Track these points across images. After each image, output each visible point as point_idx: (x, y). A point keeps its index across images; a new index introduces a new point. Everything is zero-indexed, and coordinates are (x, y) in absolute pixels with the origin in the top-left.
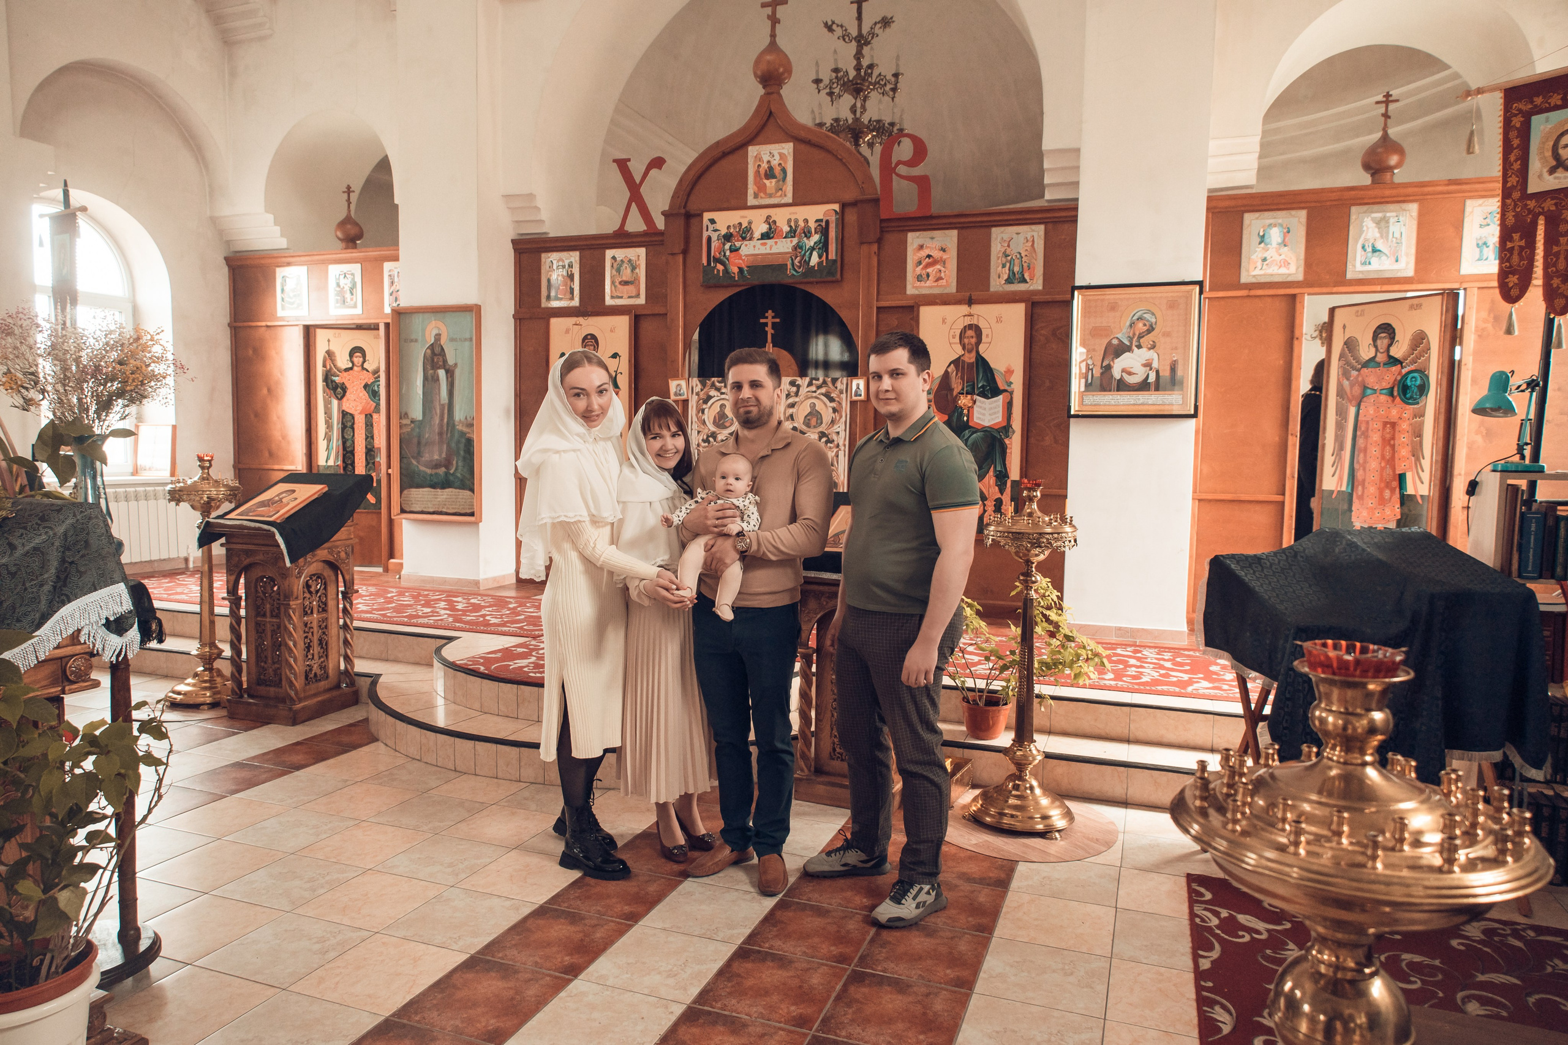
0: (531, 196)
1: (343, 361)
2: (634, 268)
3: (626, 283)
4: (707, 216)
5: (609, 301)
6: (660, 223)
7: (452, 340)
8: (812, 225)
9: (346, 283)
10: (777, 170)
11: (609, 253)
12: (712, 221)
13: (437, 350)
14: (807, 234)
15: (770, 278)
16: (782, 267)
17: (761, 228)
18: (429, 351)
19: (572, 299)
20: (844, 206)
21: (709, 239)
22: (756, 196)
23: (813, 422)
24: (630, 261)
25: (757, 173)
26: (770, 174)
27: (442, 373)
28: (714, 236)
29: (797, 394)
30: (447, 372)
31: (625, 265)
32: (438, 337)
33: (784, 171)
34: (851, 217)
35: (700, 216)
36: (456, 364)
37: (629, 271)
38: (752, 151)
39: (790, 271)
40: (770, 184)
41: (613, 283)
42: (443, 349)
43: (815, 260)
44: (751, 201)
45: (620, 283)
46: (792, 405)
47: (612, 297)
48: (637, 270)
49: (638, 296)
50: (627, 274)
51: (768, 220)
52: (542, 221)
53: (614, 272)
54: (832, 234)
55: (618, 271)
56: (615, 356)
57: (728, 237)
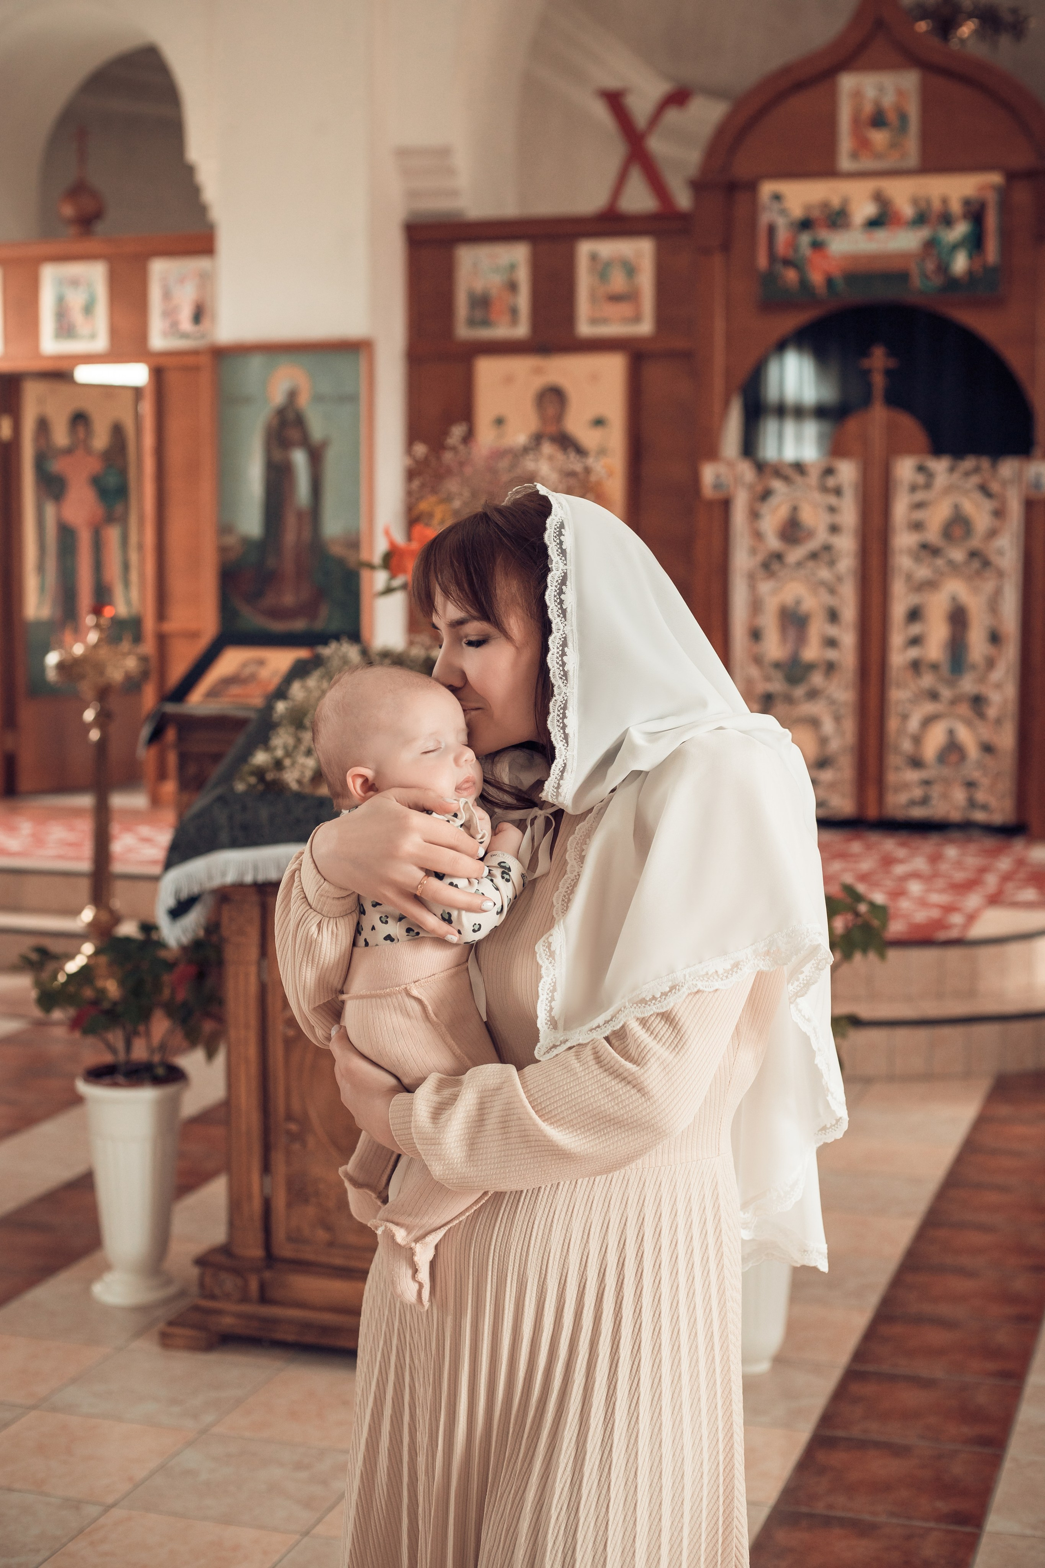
0: (444, 152)
1: (61, 437)
2: (631, 274)
3: (615, 298)
4: (767, 189)
5: (585, 329)
6: (683, 200)
7: (318, 398)
8: (956, 207)
10: (892, 117)
11: (585, 248)
12: (777, 197)
14: (947, 220)
15: (883, 294)
16: (903, 277)
17: (863, 210)
19: (516, 323)
20: (1012, 176)
21: (771, 230)
22: (855, 155)
23: (958, 531)
24: (626, 260)
25: (856, 121)
26: (878, 120)
27: (299, 458)
28: (781, 223)
29: (928, 486)
30: (308, 453)
31: (615, 268)
32: (292, 395)
33: (903, 118)
34: (1023, 195)
35: (752, 187)
36: (326, 440)
37: (623, 278)
38: (847, 82)
39: (917, 282)
40: (879, 138)
41: (592, 297)
42: (301, 415)
43: (960, 263)
44: (845, 163)
45: (606, 297)
46: (919, 506)
47: (595, 322)
48: (638, 277)
49: (639, 320)
50: (618, 282)
51: (880, 198)
52: (454, 193)
53: (595, 280)
54: (991, 221)
55: (603, 277)
56: (599, 422)
57: (806, 224)
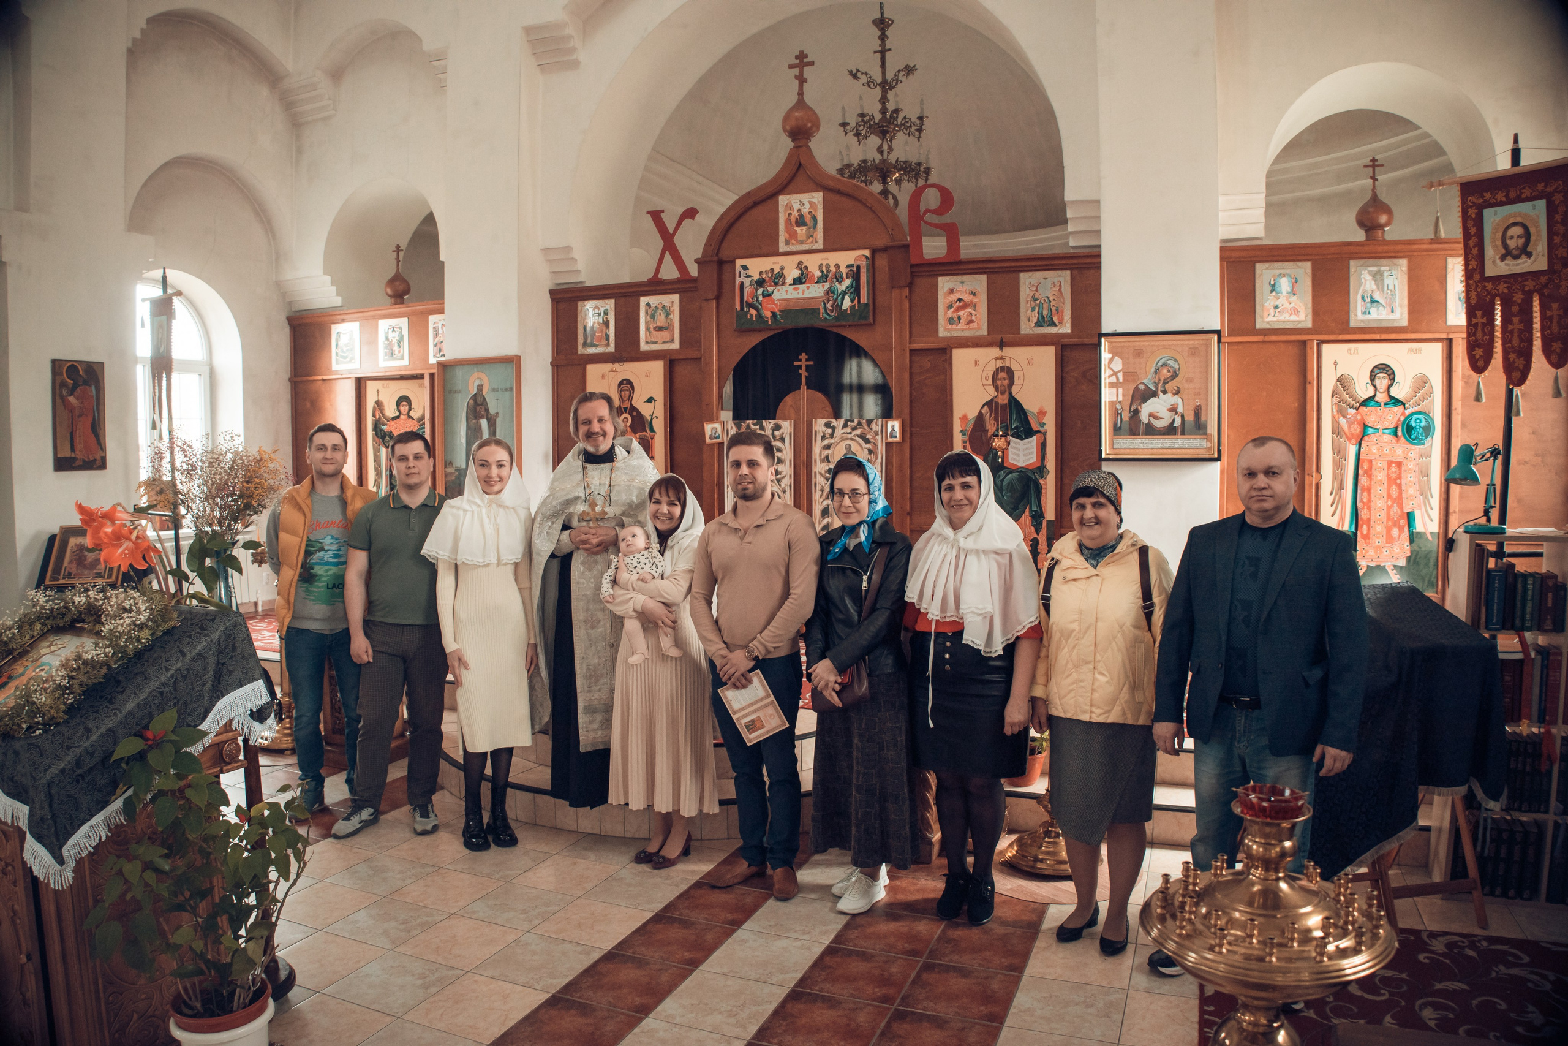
0: (568, 249)
2: (668, 314)
3: (660, 329)
4: (739, 263)
5: (644, 347)
6: (693, 270)
7: (494, 390)
8: (844, 270)
9: (394, 337)
10: (808, 218)
11: (644, 300)
12: (745, 268)
13: (479, 400)
14: (839, 279)
15: (803, 322)
16: (815, 311)
17: (793, 273)
18: (472, 402)
19: (608, 345)
20: (874, 252)
21: (742, 285)
22: (787, 243)
24: (664, 307)
25: (788, 221)
26: (800, 222)
27: (484, 422)
28: (747, 282)
29: (832, 436)
30: (488, 422)
31: (659, 311)
32: (480, 388)
33: (815, 219)
34: (882, 262)
35: (733, 262)
36: (497, 414)
37: (663, 317)
38: (783, 200)
39: (823, 315)
40: (801, 231)
41: (647, 329)
42: (484, 399)
43: (847, 303)
44: (783, 247)
45: (655, 329)
46: (828, 447)
47: (647, 343)
48: (671, 316)
49: (672, 341)
50: (661, 320)
51: (800, 265)
52: (578, 272)
53: (649, 319)
54: (864, 278)
55: (653, 317)
56: (650, 400)
57: (760, 283)
